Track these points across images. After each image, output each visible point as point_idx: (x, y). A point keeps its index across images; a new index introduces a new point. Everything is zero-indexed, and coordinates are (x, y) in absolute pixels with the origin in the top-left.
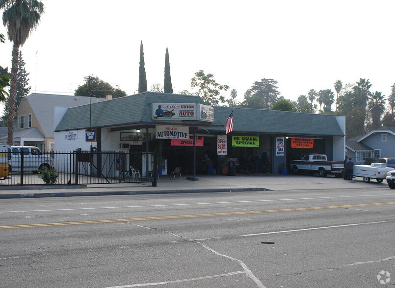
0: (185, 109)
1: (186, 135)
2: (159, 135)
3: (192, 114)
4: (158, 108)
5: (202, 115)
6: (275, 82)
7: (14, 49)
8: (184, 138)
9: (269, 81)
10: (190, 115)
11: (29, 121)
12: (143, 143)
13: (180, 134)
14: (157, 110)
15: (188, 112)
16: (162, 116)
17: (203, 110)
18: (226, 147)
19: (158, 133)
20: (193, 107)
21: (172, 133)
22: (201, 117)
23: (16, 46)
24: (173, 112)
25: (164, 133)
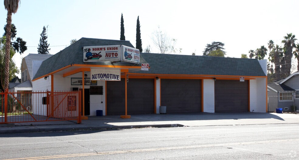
0: (110, 51)
1: (118, 77)
2: (93, 77)
3: (116, 55)
5: (125, 56)
6: (223, 45)
7: (8, 17)
8: (116, 80)
9: (218, 44)
10: (114, 56)
11: (26, 75)
12: (91, 87)
13: (112, 76)
15: (113, 54)
16: (91, 58)
17: (127, 51)
19: (93, 75)
20: (117, 48)
21: (105, 75)
22: (124, 57)
23: (9, 14)
24: (100, 54)
25: (98, 75)
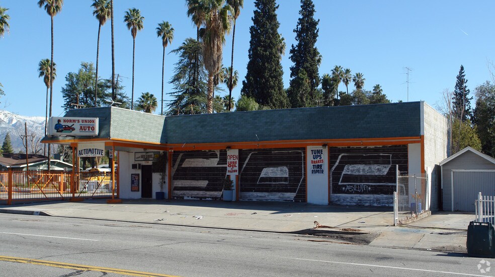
4: (57, 123)
14: (56, 125)
18: (237, 165)
